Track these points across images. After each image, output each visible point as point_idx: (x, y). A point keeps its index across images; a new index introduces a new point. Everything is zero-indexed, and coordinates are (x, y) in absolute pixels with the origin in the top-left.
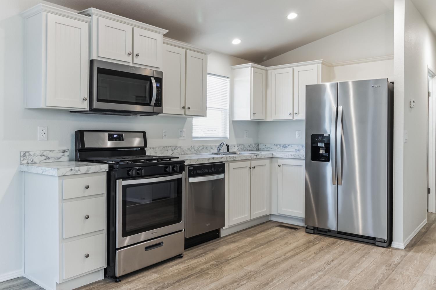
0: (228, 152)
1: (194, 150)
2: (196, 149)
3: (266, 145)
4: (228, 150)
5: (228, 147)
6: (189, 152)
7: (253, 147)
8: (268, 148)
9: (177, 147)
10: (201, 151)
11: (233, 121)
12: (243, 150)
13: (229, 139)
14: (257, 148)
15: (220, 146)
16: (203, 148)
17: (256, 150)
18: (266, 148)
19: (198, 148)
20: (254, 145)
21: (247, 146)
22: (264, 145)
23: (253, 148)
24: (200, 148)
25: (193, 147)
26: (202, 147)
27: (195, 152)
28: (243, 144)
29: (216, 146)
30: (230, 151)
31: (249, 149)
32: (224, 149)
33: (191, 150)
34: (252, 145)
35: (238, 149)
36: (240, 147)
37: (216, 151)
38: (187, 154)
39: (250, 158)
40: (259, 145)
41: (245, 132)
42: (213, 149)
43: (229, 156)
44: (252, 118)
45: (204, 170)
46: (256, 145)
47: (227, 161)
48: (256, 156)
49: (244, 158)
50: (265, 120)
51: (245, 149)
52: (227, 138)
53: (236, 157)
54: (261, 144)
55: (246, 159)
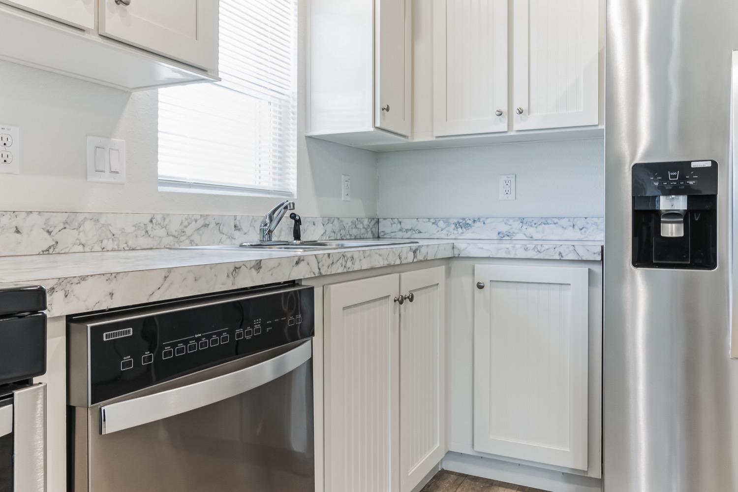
0: (298, 242)
1: (162, 232)
2: (174, 227)
3: (400, 223)
4: (297, 236)
5: (298, 222)
6: (143, 242)
7: (364, 228)
8: (407, 231)
9: (80, 218)
10: (196, 238)
11: (310, 138)
12: (339, 237)
13: (295, 197)
14: (374, 229)
15: (271, 220)
16: (206, 226)
17: (371, 236)
18: (401, 230)
19: (182, 223)
20: (366, 222)
21: (350, 224)
22: (396, 221)
23: (363, 231)
24: (193, 226)
25: (159, 218)
26: (201, 222)
27: (168, 240)
28: (338, 219)
29: (254, 220)
30: (304, 237)
31: (354, 232)
32: (283, 231)
33: (150, 233)
34: (362, 223)
35: (325, 233)
36: (329, 227)
37: (256, 238)
38: (133, 249)
39: (398, 262)
40: (378, 222)
41: (343, 178)
42: (245, 229)
43: (329, 255)
44: (378, 125)
45: (209, 337)
46: (373, 222)
47: (321, 276)
48: (415, 252)
49: (381, 263)
50: (410, 140)
51: (343, 232)
52: (290, 194)
53: (352, 258)
54: (385, 219)
55: (386, 263)
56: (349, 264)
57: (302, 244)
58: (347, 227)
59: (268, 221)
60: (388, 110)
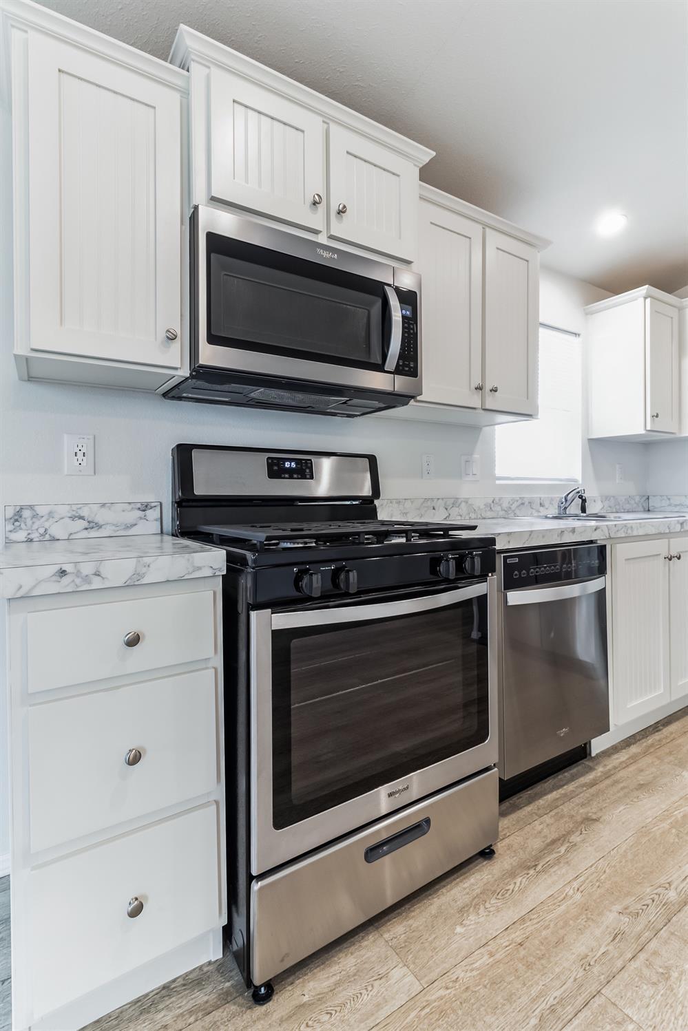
0: (585, 515)
1: (499, 508)
2: (505, 505)
3: (669, 499)
4: (583, 510)
5: (584, 501)
6: (489, 514)
7: (635, 503)
8: (676, 506)
9: (460, 501)
10: (518, 512)
11: (590, 441)
12: (614, 510)
13: (580, 482)
14: (644, 505)
15: (566, 501)
16: (523, 504)
17: (642, 510)
18: (670, 505)
19: (509, 503)
20: (637, 499)
21: (624, 500)
22: (665, 497)
23: (635, 505)
24: (516, 504)
25: (497, 500)
26: (520, 502)
27: (502, 513)
28: (614, 497)
29: (552, 499)
30: (588, 512)
31: (627, 507)
32: (575, 508)
33: (493, 509)
34: (634, 500)
35: (603, 508)
36: (607, 503)
37: (554, 511)
38: (485, 518)
39: (667, 531)
40: (648, 498)
41: (617, 466)
42: (547, 506)
43: (615, 525)
44: (649, 428)
45: (550, 567)
46: (644, 498)
47: (610, 538)
48: (682, 524)
49: (653, 531)
50: (678, 435)
51: (618, 507)
52: (576, 481)
53: (632, 527)
54: (654, 496)
55: (657, 532)
56: (629, 531)
57: (587, 516)
58: (621, 503)
59: (564, 500)
60: (657, 416)
